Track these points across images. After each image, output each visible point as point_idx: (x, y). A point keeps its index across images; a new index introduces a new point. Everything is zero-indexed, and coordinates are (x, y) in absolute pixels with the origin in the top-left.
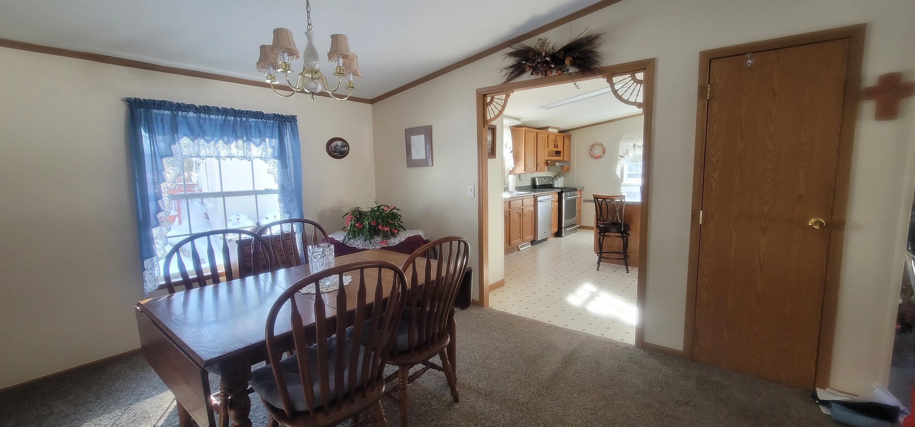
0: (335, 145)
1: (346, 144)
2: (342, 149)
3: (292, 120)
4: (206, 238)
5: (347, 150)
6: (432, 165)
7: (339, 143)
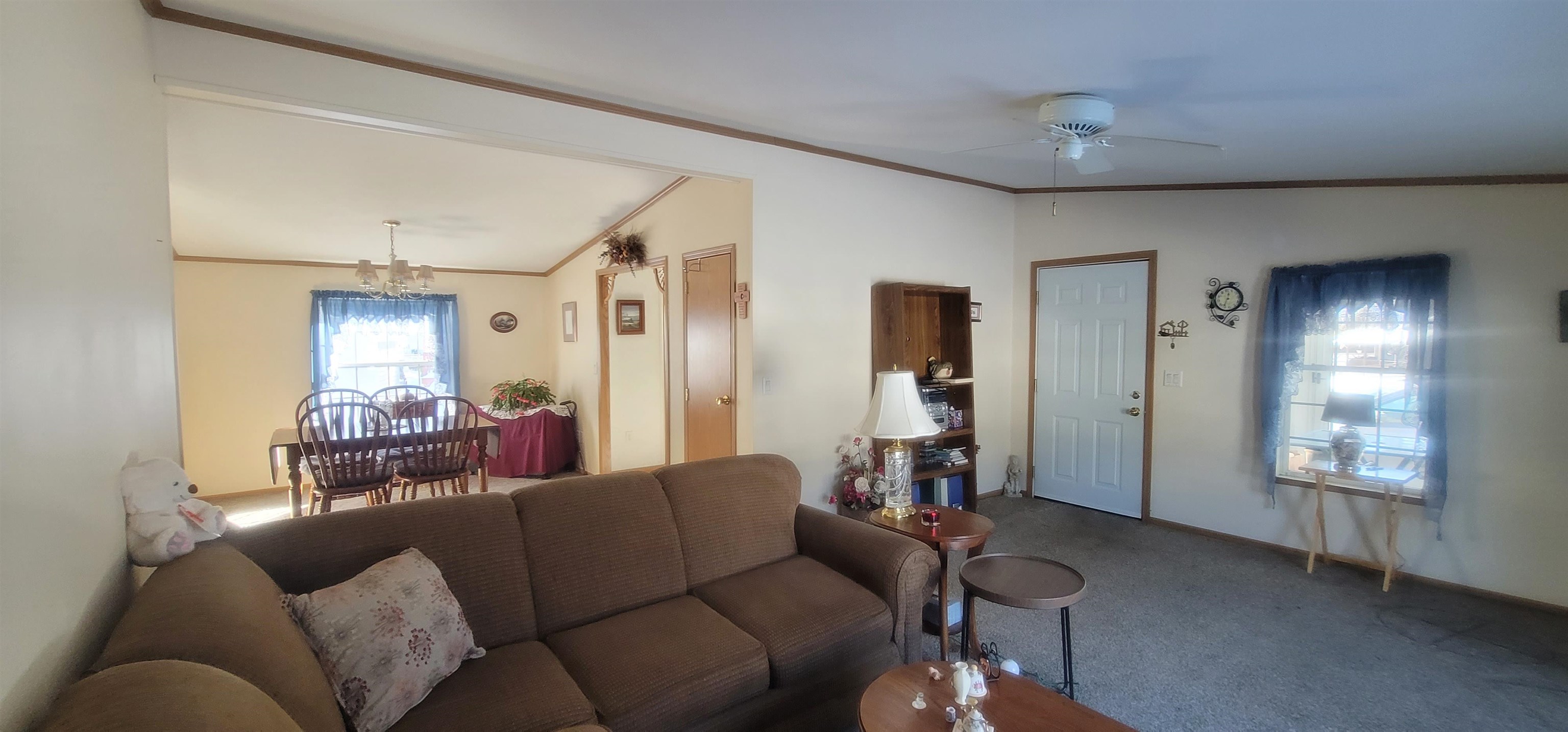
0: (500, 320)
1: (513, 317)
2: (509, 323)
3: (453, 298)
4: (340, 392)
5: (513, 325)
6: (577, 340)
7: (505, 317)
